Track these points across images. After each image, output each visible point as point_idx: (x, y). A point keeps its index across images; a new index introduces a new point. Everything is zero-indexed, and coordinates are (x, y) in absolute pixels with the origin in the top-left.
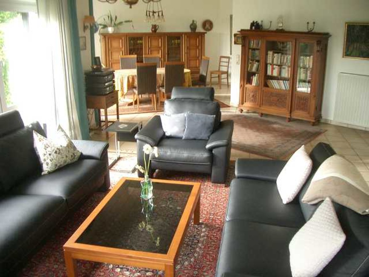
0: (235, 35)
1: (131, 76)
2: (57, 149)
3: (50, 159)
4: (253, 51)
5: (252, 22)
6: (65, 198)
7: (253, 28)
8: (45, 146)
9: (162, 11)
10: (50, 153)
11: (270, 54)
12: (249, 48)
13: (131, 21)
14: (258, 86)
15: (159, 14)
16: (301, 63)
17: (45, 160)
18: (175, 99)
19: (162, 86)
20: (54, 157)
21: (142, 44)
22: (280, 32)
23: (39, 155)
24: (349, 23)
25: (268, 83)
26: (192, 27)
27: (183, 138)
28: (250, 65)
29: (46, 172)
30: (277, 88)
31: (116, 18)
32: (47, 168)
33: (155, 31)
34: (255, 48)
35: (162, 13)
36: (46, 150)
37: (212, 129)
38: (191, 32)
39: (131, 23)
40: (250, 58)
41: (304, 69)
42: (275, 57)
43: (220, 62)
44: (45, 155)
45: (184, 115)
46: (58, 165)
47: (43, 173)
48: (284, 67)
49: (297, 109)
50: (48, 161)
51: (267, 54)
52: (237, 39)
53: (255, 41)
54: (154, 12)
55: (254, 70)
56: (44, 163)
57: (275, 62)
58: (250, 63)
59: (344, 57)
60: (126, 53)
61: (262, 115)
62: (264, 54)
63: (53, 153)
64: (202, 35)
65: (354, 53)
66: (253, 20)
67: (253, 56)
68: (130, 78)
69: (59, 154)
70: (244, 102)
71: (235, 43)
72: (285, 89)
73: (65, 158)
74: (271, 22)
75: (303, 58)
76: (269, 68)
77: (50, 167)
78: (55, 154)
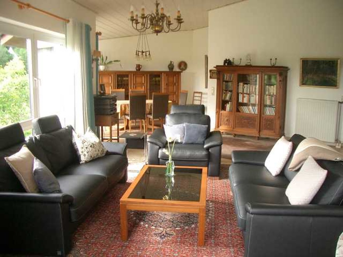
0: (211, 71)
1: (124, 104)
2: (92, 144)
3: (87, 151)
4: (227, 83)
5: (225, 60)
6: (106, 177)
7: (226, 64)
8: (83, 141)
9: (149, 51)
10: (87, 147)
11: (241, 85)
12: (223, 81)
13: (120, 61)
14: (231, 111)
15: (146, 54)
16: (266, 91)
17: (82, 152)
18: (175, 114)
19: (150, 114)
20: (89, 150)
21: (128, 80)
22: (249, 67)
23: (77, 148)
24: (304, 59)
25: (239, 109)
26: (170, 67)
27: (183, 143)
28: (224, 95)
29: (84, 162)
30: (247, 112)
31: (107, 57)
32: (85, 158)
33: (139, 70)
34: (228, 80)
35: (149, 53)
36: (83, 144)
37: (205, 136)
38: (169, 71)
39: (120, 62)
40: (224, 89)
41: (270, 96)
42: (245, 87)
43: (194, 97)
44: (82, 148)
45: (183, 125)
46: (93, 156)
47: (81, 163)
48: (253, 95)
49: (265, 129)
50: (86, 153)
51: (238, 86)
52: (212, 75)
53: (228, 75)
54: (143, 52)
55: (228, 98)
56: (82, 155)
57: (245, 92)
58: (224, 93)
59: (301, 85)
60: (114, 87)
61: (235, 135)
62: (236, 85)
63: (89, 147)
64: (179, 73)
65: (308, 82)
66: (226, 58)
67: (227, 87)
68: (122, 107)
69: (93, 148)
70: (220, 126)
71: (211, 77)
72: (254, 113)
73: (97, 152)
74: (241, 59)
75: (268, 88)
76: (241, 96)
77: (87, 158)
78: (90, 148)
